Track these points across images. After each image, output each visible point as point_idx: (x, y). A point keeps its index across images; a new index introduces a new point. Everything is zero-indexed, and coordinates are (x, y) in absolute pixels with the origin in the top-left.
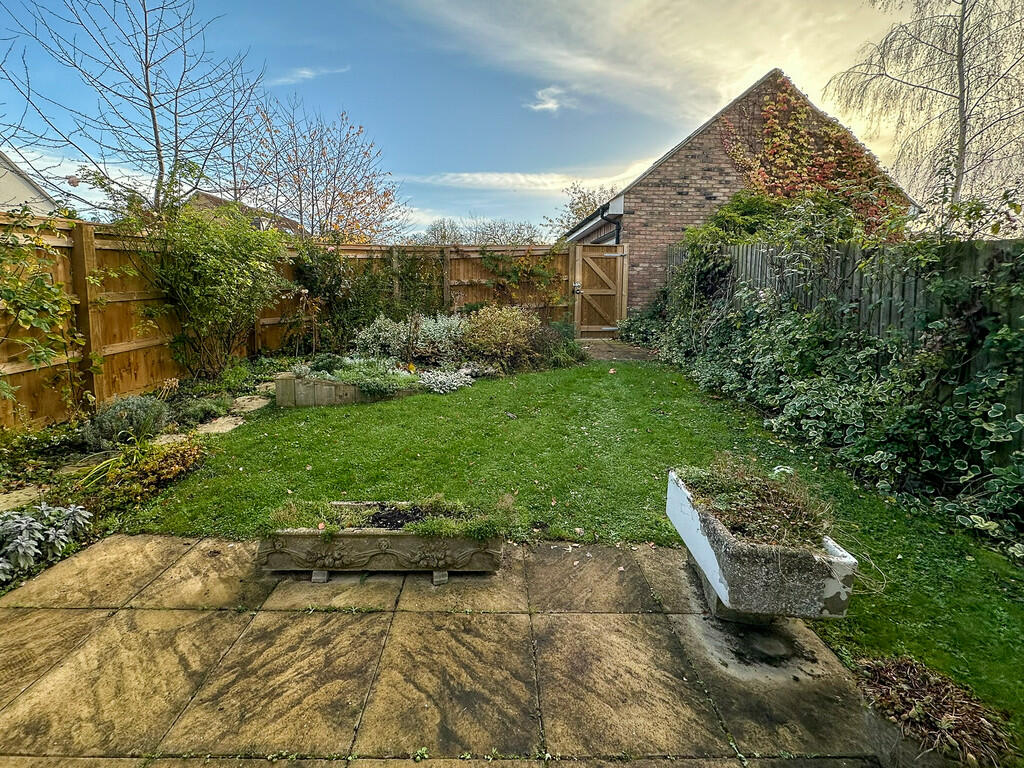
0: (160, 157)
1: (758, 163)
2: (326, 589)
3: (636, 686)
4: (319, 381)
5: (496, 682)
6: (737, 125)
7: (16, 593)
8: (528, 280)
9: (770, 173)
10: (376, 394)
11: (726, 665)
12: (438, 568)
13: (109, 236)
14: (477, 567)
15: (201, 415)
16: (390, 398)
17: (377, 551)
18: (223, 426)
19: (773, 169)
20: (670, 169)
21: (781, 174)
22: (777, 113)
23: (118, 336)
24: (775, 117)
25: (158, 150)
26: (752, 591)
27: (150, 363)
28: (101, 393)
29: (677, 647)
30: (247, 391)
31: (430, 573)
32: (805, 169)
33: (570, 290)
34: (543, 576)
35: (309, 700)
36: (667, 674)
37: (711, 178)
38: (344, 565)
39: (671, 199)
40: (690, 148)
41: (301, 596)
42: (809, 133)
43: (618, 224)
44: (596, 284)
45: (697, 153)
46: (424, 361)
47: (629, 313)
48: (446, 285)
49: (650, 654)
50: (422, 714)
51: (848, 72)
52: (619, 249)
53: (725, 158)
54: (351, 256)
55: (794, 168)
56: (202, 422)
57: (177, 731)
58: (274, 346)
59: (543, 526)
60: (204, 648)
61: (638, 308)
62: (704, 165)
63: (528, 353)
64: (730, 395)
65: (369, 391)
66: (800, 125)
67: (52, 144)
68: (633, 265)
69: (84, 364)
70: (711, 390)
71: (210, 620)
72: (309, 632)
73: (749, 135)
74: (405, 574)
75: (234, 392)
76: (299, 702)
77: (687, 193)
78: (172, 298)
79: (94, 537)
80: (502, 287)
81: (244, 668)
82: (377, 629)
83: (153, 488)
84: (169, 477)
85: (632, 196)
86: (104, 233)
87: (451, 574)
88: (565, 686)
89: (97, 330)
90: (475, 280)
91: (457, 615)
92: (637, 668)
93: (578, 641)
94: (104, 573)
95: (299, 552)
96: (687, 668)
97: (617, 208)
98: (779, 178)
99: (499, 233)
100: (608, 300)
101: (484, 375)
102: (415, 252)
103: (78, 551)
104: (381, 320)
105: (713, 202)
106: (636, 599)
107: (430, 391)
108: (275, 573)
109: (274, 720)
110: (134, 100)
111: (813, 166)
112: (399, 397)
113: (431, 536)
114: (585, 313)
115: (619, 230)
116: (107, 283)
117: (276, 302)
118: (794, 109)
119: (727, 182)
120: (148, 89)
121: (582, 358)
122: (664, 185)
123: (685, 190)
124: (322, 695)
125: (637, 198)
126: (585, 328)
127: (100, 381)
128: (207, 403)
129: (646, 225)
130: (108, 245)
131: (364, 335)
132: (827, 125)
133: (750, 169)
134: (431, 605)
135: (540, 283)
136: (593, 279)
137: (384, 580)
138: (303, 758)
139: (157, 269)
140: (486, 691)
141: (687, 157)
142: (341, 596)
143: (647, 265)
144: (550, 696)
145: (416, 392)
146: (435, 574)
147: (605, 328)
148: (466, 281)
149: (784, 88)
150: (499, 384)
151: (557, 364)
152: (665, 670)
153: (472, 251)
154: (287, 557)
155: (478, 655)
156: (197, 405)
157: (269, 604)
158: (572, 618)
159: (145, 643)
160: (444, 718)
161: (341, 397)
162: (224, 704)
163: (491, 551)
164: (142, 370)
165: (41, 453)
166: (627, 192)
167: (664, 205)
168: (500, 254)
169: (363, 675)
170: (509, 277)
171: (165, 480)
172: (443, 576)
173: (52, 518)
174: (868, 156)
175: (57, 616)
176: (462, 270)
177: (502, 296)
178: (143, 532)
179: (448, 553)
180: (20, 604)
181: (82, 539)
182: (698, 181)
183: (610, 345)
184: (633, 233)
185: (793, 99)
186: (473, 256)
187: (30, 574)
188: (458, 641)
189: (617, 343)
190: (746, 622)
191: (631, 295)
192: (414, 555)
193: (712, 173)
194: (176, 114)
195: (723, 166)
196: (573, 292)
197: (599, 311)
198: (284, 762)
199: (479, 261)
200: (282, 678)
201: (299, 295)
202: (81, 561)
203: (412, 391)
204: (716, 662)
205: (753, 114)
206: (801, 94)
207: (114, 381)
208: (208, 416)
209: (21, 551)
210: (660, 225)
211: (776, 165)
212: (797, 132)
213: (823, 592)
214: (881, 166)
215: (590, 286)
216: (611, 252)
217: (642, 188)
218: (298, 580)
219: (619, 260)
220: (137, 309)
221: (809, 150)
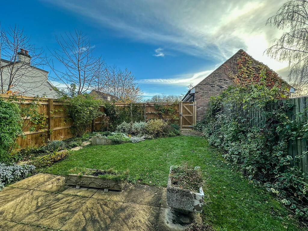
0: (80, 82)
1: (237, 77)
2: (78, 190)
3: (139, 224)
4: (102, 138)
5: (104, 218)
6: (229, 66)
7: (14, 184)
8: (167, 112)
9: (240, 80)
10: (116, 142)
11: (168, 223)
12: (106, 188)
13: (57, 102)
14: (116, 188)
15: (73, 146)
16: (120, 143)
17: (91, 182)
18: (77, 149)
19: (241, 78)
20: (208, 80)
21: (244, 80)
22: (242, 62)
23: (58, 126)
24: (241, 63)
25: (80, 80)
26: (173, 201)
27: (65, 132)
28: (52, 139)
29: (157, 217)
30: (86, 140)
31: (104, 189)
32: (252, 78)
33: (179, 115)
34: (133, 193)
35: (58, 216)
36: (149, 223)
37: (221, 82)
38: (83, 185)
39: (209, 88)
40: (215, 74)
41: (71, 192)
42: (253, 67)
43: (194, 96)
44: (187, 113)
45: (217, 75)
46: (133, 134)
47: (197, 122)
48: (145, 113)
49: (148, 217)
50: (81, 223)
51: (271, 48)
52: (194, 103)
53: (226, 76)
54: (119, 106)
55: (249, 78)
56: (73, 147)
57: (27, 218)
58: (98, 129)
59: (141, 180)
60: (43, 201)
61: (199, 120)
62: (219, 78)
63: (162, 133)
64: (217, 147)
65: (114, 141)
66: (250, 65)
67: (57, 80)
68: (198, 108)
69: (48, 132)
70: (212, 145)
71: (48, 194)
72: (68, 200)
73: (233, 69)
74: (98, 189)
75: (83, 140)
76: (56, 216)
77: (214, 87)
78: (71, 117)
79: (36, 173)
80: (160, 114)
81: (49, 207)
82: (84, 201)
83: (53, 162)
84: (57, 160)
85: (197, 88)
86: (56, 101)
87: (109, 190)
88: (120, 222)
89: (52, 124)
90: (153, 112)
91: (105, 201)
92: (142, 220)
93: (131, 211)
94: (34, 181)
95: (74, 180)
96: (156, 222)
97: (193, 92)
98: (243, 81)
99: (171, 99)
100: (191, 118)
101: (148, 138)
102: (137, 104)
103: (31, 176)
104: (124, 123)
105: (223, 89)
106: (154, 202)
107: (131, 142)
108: (69, 185)
109: (48, 219)
110: (76, 69)
111: (255, 77)
112: (123, 143)
113: (104, 179)
114: (184, 122)
115: (194, 98)
116: (55, 113)
117: (97, 117)
118: (248, 61)
119: (227, 83)
120: (78, 66)
121: (178, 135)
122: (207, 84)
123: (214, 86)
124: (61, 215)
125: (199, 88)
126: (183, 126)
127: (52, 136)
128: (75, 143)
129: (202, 96)
130: (57, 104)
131: (119, 127)
132: (259, 65)
133: (234, 79)
134: (100, 197)
135: (170, 113)
136: (186, 112)
137: (93, 190)
138: (49, 229)
139: (67, 109)
140: (100, 220)
141: (214, 76)
142: (80, 192)
143: (202, 108)
144: (115, 224)
145: (127, 142)
146: (105, 189)
147: (190, 126)
148: (150, 112)
149: (244, 55)
150: (151, 141)
151: (170, 136)
152: (150, 222)
153: (152, 104)
154: (71, 181)
155: (104, 211)
156: (72, 143)
157: (64, 192)
158: (133, 205)
159: (32, 198)
160: (86, 225)
161: (107, 143)
162: (40, 214)
163: (119, 184)
164: (63, 134)
165: (34, 153)
166: (196, 87)
167: (207, 90)
168: (159, 105)
169: (73, 212)
170: (162, 111)
171: (56, 161)
172: (107, 190)
173: (26, 167)
174: (274, 73)
175: (19, 190)
176: (149, 109)
177: (160, 116)
178: (47, 173)
179: (108, 184)
180: (13, 186)
181: (32, 173)
182: (218, 83)
183: (190, 131)
184: (198, 98)
185: (247, 58)
186: (152, 105)
187: (19, 180)
188: (101, 207)
189: (193, 131)
190: (182, 212)
191: (197, 116)
192: (100, 184)
193: (222, 80)
194: (85, 72)
195: (225, 78)
196: (180, 115)
197: (188, 121)
198: (44, 229)
199: (154, 107)
200: (55, 210)
201: (104, 116)
202: (30, 178)
203: (126, 142)
204: (166, 222)
205: (234, 63)
206: (249, 56)
207: (56, 136)
208: (75, 146)
209: (16, 174)
210: (206, 96)
211: (242, 77)
212: (249, 67)
213: (194, 204)
214: (279, 76)
215: (185, 114)
216: (191, 104)
217: (200, 86)
218: (73, 188)
219: (194, 106)
220: (63, 119)
221: (253, 72)
